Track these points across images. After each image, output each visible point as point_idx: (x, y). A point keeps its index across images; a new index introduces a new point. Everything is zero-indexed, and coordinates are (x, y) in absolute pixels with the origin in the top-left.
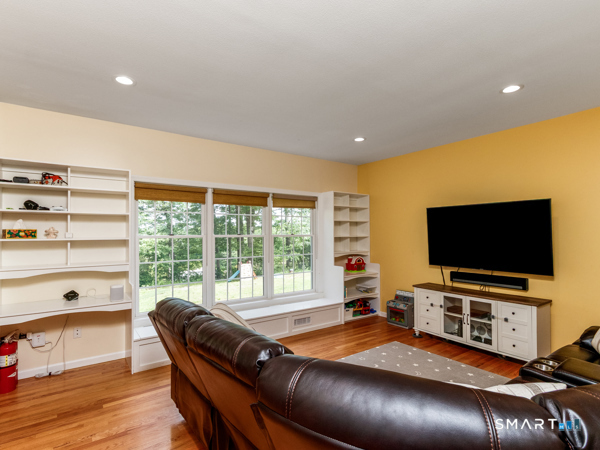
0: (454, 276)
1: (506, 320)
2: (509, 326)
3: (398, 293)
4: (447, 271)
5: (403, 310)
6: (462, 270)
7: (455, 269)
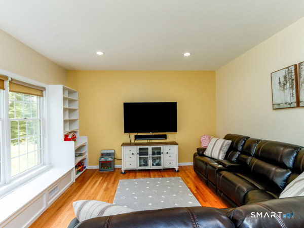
0: (137, 137)
1: (167, 153)
2: (168, 155)
3: (102, 152)
4: (133, 135)
5: (110, 161)
6: (139, 134)
7: (136, 134)
